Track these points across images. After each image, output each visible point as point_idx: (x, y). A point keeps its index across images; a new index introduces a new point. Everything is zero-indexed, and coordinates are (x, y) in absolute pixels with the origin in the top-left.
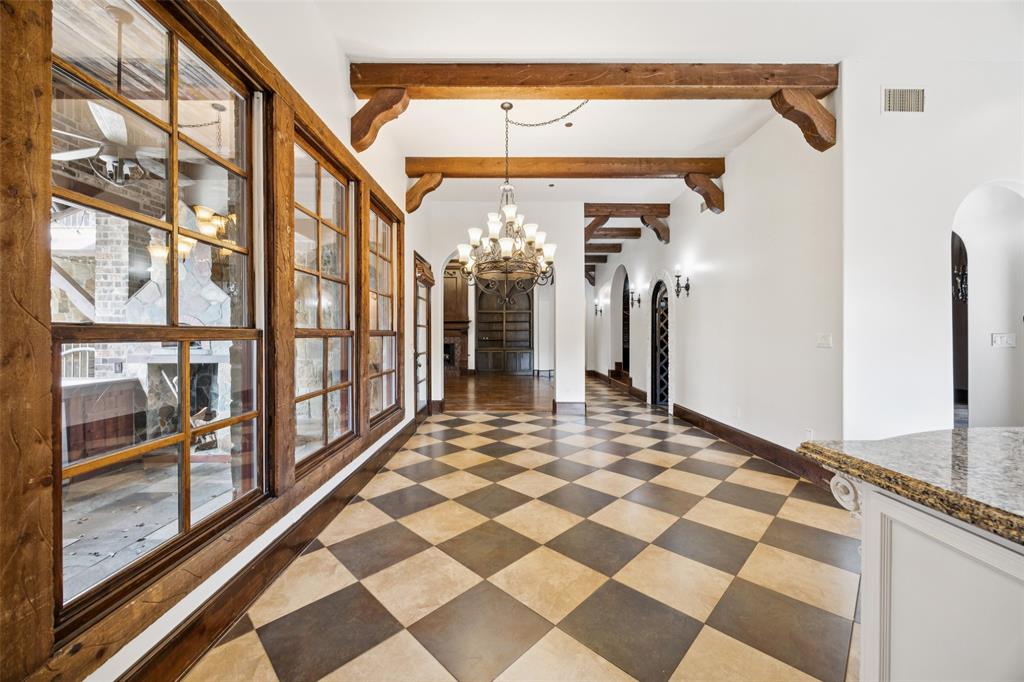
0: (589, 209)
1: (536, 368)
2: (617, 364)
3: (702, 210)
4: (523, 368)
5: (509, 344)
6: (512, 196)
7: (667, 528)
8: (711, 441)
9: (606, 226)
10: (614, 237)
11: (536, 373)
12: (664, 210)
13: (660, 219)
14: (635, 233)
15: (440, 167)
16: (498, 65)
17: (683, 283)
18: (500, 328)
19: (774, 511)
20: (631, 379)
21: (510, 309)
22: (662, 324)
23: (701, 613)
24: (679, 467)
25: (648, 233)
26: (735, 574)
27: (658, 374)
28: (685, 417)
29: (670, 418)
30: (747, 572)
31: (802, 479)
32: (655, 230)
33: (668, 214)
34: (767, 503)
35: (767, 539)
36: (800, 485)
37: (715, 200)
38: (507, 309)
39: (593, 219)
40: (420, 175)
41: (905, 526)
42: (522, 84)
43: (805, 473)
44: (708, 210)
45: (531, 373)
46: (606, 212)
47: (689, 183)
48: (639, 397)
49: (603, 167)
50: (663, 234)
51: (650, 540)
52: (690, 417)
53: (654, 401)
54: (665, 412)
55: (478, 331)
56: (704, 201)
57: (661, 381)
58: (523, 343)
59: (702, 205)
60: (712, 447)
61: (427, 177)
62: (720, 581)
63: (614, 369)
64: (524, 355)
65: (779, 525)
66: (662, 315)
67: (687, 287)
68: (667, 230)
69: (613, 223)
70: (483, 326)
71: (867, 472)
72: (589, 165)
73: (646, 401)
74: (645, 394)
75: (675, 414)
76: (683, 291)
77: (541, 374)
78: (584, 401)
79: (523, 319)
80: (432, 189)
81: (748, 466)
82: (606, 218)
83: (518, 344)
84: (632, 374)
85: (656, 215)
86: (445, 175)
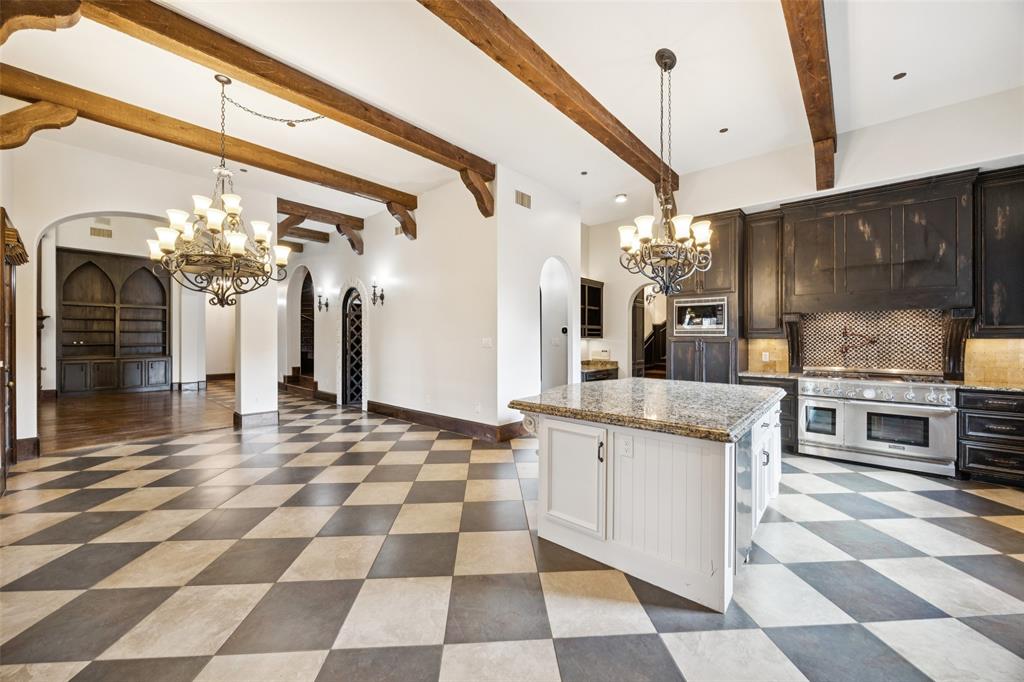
0: (283, 205)
1: (176, 380)
2: (294, 369)
3: (397, 234)
4: (153, 380)
5: (126, 350)
6: (231, 183)
7: (408, 491)
8: (408, 426)
9: (301, 225)
10: (301, 237)
11: (176, 387)
12: (358, 223)
13: (355, 231)
14: (324, 237)
15: (75, 100)
16: (233, 41)
17: (378, 294)
18: (110, 328)
19: (467, 460)
20: (316, 383)
21: (128, 302)
22: (352, 329)
23: (455, 528)
24: (393, 449)
25: (341, 241)
26: (462, 500)
27: (348, 374)
28: (378, 410)
29: (364, 414)
30: (468, 498)
31: (475, 438)
32: (350, 240)
33: (362, 228)
34: (460, 457)
35: (471, 476)
36: (475, 442)
37: (409, 228)
38: (121, 303)
39: (287, 216)
40: (33, 100)
41: (557, 430)
42: (263, 76)
43: (475, 433)
44: (403, 235)
45: (168, 388)
46: (301, 212)
47: (390, 208)
48: (330, 399)
49: (315, 173)
50: (357, 245)
51: (402, 502)
52: (384, 411)
53: (344, 401)
54: (359, 410)
55: (61, 332)
56: (399, 225)
57: (352, 382)
58: (152, 350)
59: (397, 229)
60: (410, 430)
61: (45, 107)
62: (456, 509)
63: (290, 374)
64: (156, 365)
65: (473, 467)
66: (353, 320)
67: (382, 297)
68: (361, 243)
69: (308, 224)
70: (69, 325)
71: (543, 409)
72: (300, 167)
73: (335, 402)
74: (335, 397)
75: (369, 410)
76: (379, 300)
77: (184, 387)
78: (276, 409)
79: (152, 316)
80: (57, 127)
81: (440, 437)
82: (302, 219)
83: (141, 350)
84: (316, 378)
85: (350, 226)
86: (81, 114)
